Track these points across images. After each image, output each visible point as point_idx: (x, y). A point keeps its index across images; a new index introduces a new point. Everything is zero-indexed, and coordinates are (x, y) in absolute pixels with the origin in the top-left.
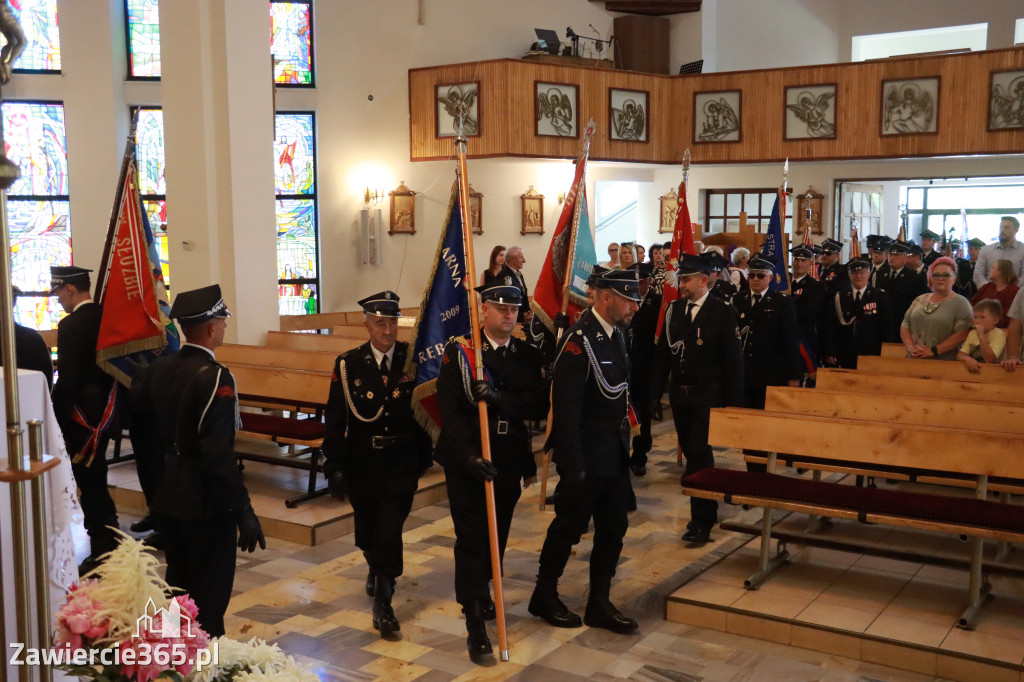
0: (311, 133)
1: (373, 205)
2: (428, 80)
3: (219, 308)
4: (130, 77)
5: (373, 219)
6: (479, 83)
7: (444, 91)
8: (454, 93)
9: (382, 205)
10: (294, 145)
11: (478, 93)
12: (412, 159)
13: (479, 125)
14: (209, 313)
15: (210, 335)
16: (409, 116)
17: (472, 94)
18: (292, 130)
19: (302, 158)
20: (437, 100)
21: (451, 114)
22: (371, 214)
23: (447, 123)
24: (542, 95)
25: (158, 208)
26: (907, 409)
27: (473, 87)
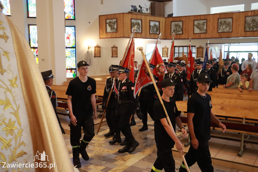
0: (74, 31)
1: (90, 50)
2: (104, 18)
3: (52, 76)
4: (28, 17)
5: (90, 53)
6: (117, 19)
7: (108, 21)
8: (110, 22)
9: (92, 50)
10: (70, 34)
11: (117, 21)
12: (100, 38)
13: (117, 30)
14: (49, 77)
15: (49, 83)
16: (99, 27)
17: (115, 22)
18: (70, 31)
19: (72, 38)
20: (106, 23)
21: (110, 27)
22: (90, 52)
23: (109, 29)
24: (133, 22)
25: (36, 50)
26: (225, 101)
27: (115, 20)
